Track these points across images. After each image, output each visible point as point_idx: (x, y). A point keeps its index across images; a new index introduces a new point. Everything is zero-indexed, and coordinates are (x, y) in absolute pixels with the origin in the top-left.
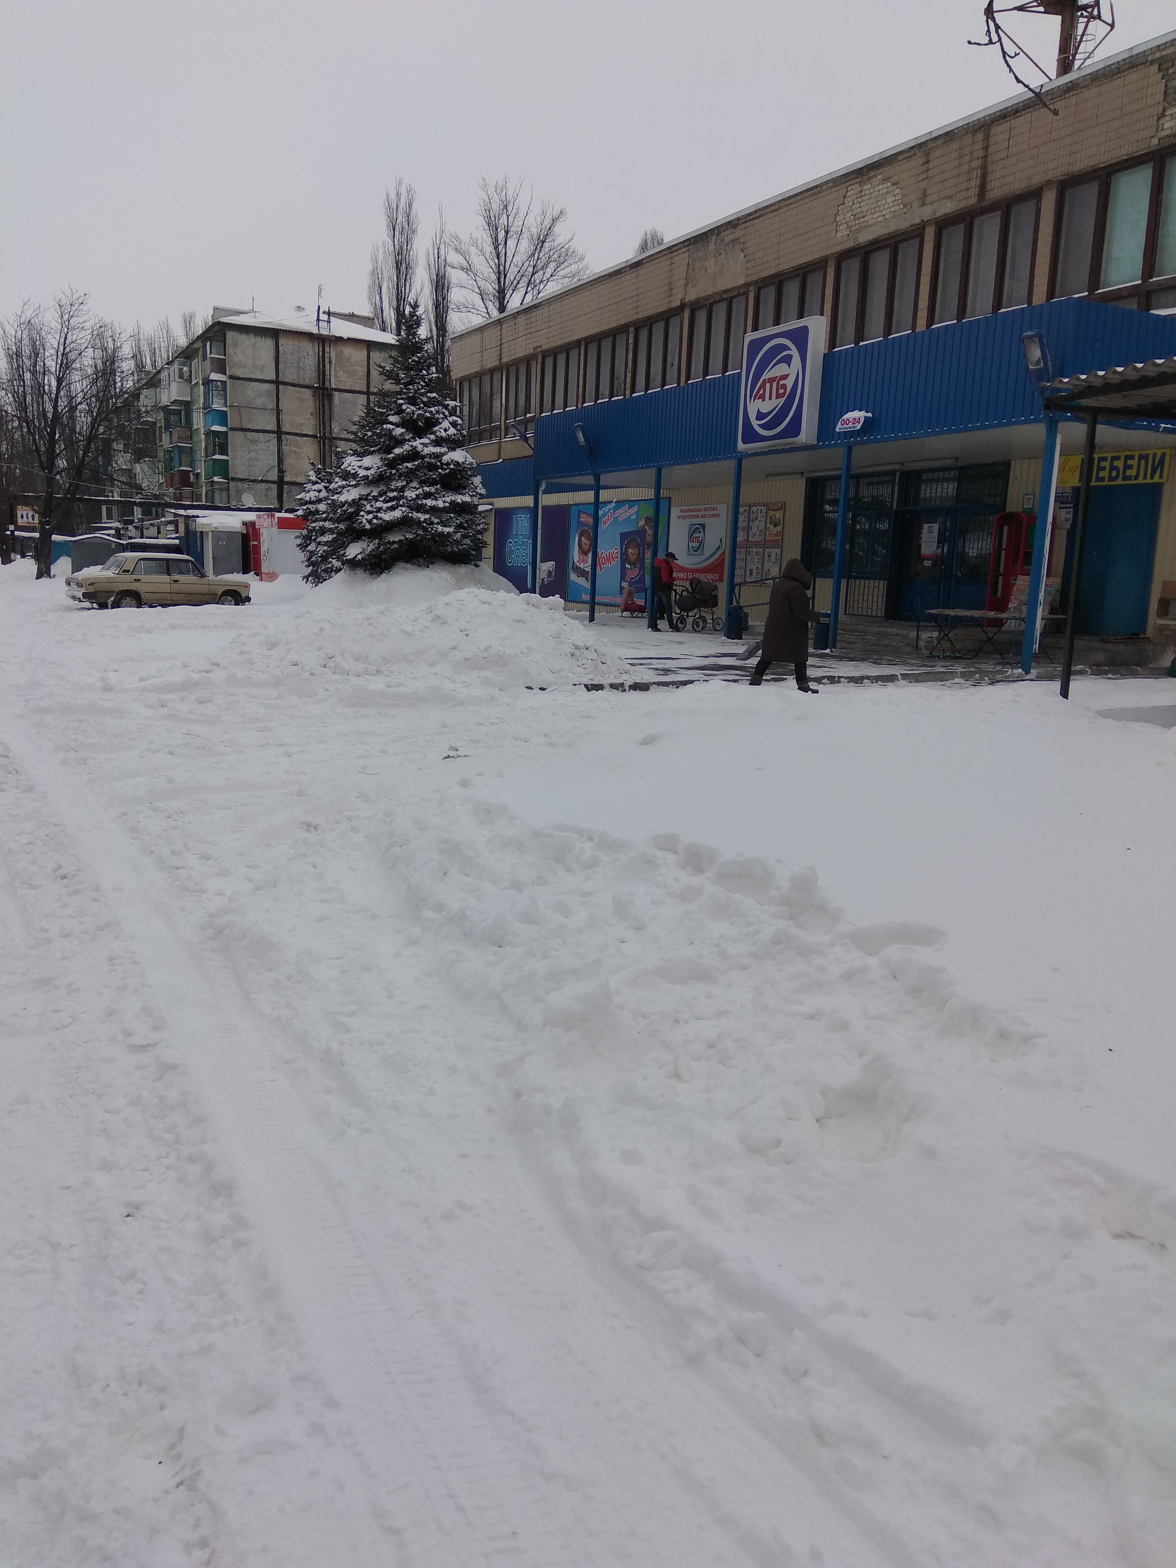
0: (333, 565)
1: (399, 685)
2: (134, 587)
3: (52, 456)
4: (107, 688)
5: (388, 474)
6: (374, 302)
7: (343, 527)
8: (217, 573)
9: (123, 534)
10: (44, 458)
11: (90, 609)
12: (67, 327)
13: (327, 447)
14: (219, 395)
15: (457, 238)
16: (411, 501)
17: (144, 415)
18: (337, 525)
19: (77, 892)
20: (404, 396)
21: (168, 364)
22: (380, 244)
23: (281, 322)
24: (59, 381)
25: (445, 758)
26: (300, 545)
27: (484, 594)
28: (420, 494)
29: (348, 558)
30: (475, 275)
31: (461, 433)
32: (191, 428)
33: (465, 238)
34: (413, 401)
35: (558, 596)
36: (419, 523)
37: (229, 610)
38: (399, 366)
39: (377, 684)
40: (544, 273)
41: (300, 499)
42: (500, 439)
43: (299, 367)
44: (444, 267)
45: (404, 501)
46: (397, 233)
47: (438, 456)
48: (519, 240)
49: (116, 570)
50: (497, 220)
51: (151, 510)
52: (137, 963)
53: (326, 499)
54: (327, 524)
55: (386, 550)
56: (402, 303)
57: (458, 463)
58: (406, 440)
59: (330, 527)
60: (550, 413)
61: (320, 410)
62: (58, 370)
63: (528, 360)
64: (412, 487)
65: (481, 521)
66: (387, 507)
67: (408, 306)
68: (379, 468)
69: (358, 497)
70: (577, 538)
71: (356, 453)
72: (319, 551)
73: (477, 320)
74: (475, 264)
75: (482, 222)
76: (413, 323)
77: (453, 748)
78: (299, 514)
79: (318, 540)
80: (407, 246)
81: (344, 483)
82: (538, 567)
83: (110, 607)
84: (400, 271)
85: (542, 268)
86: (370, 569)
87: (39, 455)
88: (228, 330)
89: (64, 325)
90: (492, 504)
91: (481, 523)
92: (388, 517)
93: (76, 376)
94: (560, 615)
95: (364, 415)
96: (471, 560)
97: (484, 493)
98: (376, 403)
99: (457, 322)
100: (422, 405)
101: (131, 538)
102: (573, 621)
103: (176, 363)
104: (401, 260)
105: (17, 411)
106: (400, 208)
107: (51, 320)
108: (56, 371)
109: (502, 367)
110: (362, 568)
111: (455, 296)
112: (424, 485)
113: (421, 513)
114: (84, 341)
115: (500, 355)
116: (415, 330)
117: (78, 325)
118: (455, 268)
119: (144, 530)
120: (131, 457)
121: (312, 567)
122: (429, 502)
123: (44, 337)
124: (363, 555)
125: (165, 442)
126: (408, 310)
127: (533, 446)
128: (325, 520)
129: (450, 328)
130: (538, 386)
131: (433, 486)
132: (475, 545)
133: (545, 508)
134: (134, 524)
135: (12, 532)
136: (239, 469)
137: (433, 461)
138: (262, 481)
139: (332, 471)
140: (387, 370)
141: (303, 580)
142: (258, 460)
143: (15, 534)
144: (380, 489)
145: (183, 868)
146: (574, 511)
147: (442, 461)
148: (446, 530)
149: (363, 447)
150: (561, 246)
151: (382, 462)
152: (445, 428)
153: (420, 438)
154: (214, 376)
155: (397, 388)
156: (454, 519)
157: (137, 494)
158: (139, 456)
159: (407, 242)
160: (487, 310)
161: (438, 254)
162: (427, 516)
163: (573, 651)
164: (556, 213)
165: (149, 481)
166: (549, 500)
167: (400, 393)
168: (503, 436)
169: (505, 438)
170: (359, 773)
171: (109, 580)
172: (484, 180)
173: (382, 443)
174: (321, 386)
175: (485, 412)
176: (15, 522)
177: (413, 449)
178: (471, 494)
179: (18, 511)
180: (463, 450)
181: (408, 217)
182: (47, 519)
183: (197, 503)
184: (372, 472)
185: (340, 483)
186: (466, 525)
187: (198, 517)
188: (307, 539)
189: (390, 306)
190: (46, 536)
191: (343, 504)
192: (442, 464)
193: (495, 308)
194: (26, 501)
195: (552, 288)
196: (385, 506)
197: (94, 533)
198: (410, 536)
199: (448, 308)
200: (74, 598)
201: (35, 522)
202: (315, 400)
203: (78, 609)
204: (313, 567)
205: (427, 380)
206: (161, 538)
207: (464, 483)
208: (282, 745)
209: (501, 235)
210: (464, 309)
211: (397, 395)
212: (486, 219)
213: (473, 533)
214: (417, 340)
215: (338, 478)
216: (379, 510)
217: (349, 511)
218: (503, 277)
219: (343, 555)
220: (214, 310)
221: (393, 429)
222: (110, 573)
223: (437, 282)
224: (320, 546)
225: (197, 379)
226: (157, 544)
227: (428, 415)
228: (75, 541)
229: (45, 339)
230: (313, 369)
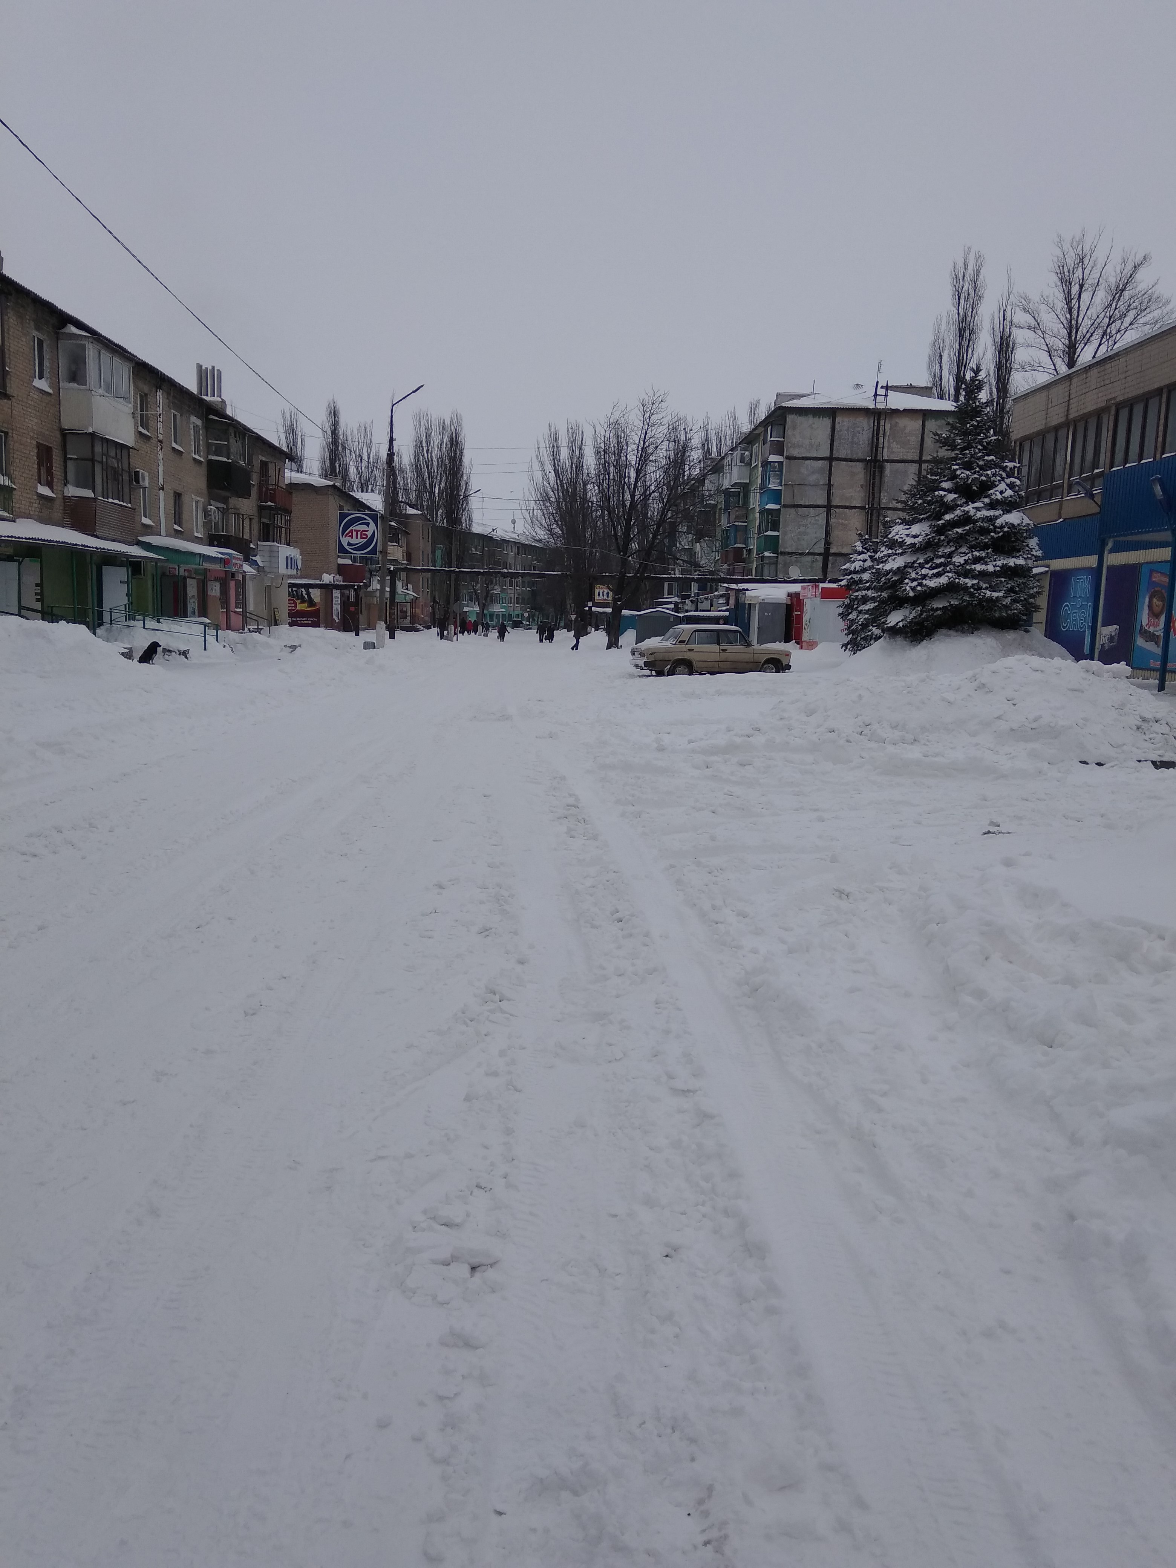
0: (872, 633)
1: (937, 755)
2: (688, 656)
3: (627, 540)
4: (661, 749)
5: (936, 541)
6: (933, 371)
7: (886, 596)
8: (760, 642)
9: (680, 608)
10: (621, 543)
11: (649, 676)
12: (648, 423)
13: (874, 518)
14: (775, 475)
15: (1026, 298)
16: (959, 566)
17: (708, 498)
18: (879, 593)
19: (631, 935)
20: (959, 462)
21: (731, 450)
22: (944, 314)
23: (840, 401)
24: (638, 472)
25: (985, 833)
26: (842, 614)
27: (1036, 661)
28: (970, 559)
29: (888, 625)
30: (1043, 332)
31: (1018, 494)
32: (747, 508)
33: (1035, 297)
34: (968, 466)
35: (1123, 663)
36: (965, 588)
37: (770, 677)
38: (957, 432)
39: (914, 753)
40: (1122, 322)
41: (845, 569)
42: (1062, 498)
43: (853, 443)
44: (1010, 329)
45: (952, 567)
46: (962, 301)
47: (991, 520)
48: (1094, 292)
49: (673, 641)
50: (1071, 275)
51: (706, 585)
52: (679, 1009)
53: (870, 568)
54: (870, 593)
55: (928, 617)
56: (963, 369)
57: (1013, 525)
58: (958, 506)
59: (873, 595)
60: (1122, 467)
61: (870, 482)
62: (638, 463)
63: (1098, 414)
64: (961, 553)
65: (1035, 585)
66: (933, 574)
67: (969, 370)
68: (927, 535)
69: (903, 565)
70: (1147, 601)
71: (904, 522)
72: (860, 619)
73: (1043, 378)
74: (1044, 322)
75: (1054, 279)
76: (975, 387)
77: (992, 823)
78: (842, 584)
79: (859, 609)
80: (972, 312)
81: (890, 551)
82: (1098, 631)
83: (666, 674)
84: (963, 338)
85: (1120, 318)
86: (911, 636)
87: (616, 539)
88: (789, 414)
89: (645, 422)
90: (1048, 566)
91: (1035, 587)
92: (932, 583)
93: (651, 467)
94: (1124, 684)
95: (914, 483)
96: (1021, 626)
97: (1040, 555)
98: (929, 471)
99: (1020, 382)
100: (977, 469)
101: (687, 611)
102: (1139, 690)
103: (739, 448)
104: (965, 327)
105: (601, 501)
106: (967, 276)
107: (635, 419)
108: (636, 464)
109: (1068, 423)
110: (903, 635)
111: (1020, 355)
112: (974, 550)
113: (969, 578)
114: (661, 435)
115: (1068, 411)
116: (976, 395)
117: (657, 422)
118: (1022, 328)
119: (699, 603)
120: (693, 537)
121: (851, 635)
122: (978, 567)
123: (629, 435)
124: (904, 622)
125: (724, 523)
126: (968, 376)
127: (1099, 503)
128: (868, 589)
129: (1012, 389)
130: (1110, 439)
131: (984, 550)
132: (1027, 609)
133: (1110, 568)
134: (691, 599)
135: (590, 608)
136: (788, 543)
137: (985, 525)
138: (809, 554)
139: (878, 541)
140: (944, 437)
141: (842, 648)
142: (806, 534)
143: (593, 610)
144: (926, 556)
145: (721, 923)
146: (1145, 570)
147: (996, 524)
148: (995, 595)
149: (913, 515)
150: (1143, 293)
151: (931, 529)
152: (1002, 490)
153: (973, 503)
154: (773, 458)
155: (953, 454)
156: (1005, 583)
157: (696, 571)
158: (699, 536)
159: (972, 309)
160: (1055, 368)
161: (1004, 317)
162: (975, 582)
163: (1139, 724)
164: (1139, 258)
165: (708, 559)
166: (1115, 559)
167: (955, 459)
168: (1065, 495)
169: (1067, 496)
170: (892, 843)
171: (667, 650)
172: (1059, 236)
173: (932, 511)
174: (873, 458)
175: (1046, 471)
176: (593, 599)
177: (965, 514)
178: (1026, 557)
179: (596, 590)
180: (1019, 511)
181: (975, 283)
182: (620, 596)
183: (748, 577)
184: (920, 539)
185: (886, 552)
186: (1017, 589)
187: (747, 590)
188: (849, 608)
189: (950, 374)
190: (617, 610)
191: (888, 573)
192: (995, 527)
193: (1063, 363)
194: (602, 581)
195: (1130, 337)
196: (931, 572)
197: (656, 608)
198: (955, 602)
199: (1011, 368)
200: (637, 666)
201: (609, 599)
202: (866, 474)
203: (640, 676)
204: (853, 635)
205: (985, 443)
206: (713, 611)
207: (1018, 545)
208: (816, 810)
209: (1075, 289)
210: (1030, 368)
211: (952, 461)
212: (1059, 275)
213: (1025, 597)
214: (977, 404)
215: (884, 547)
216: (924, 577)
217: (893, 579)
218: (1074, 332)
219: (884, 623)
220: (777, 396)
221: (945, 495)
222: (668, 644)
223: (1001, 344)
224: (861, 615)
225: (757, 462)
226: (709, 616)
227: (983, 478)
228: (640, 615)
229: (629, 436)
230: (867, 442)
